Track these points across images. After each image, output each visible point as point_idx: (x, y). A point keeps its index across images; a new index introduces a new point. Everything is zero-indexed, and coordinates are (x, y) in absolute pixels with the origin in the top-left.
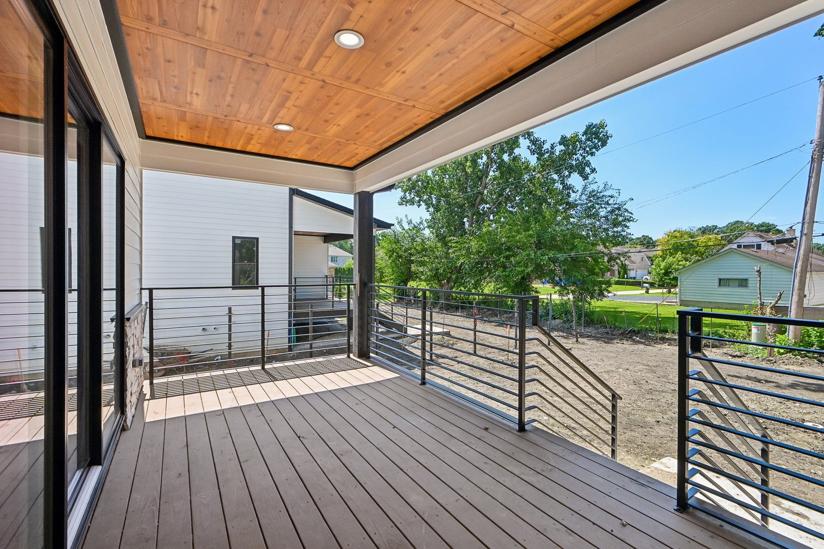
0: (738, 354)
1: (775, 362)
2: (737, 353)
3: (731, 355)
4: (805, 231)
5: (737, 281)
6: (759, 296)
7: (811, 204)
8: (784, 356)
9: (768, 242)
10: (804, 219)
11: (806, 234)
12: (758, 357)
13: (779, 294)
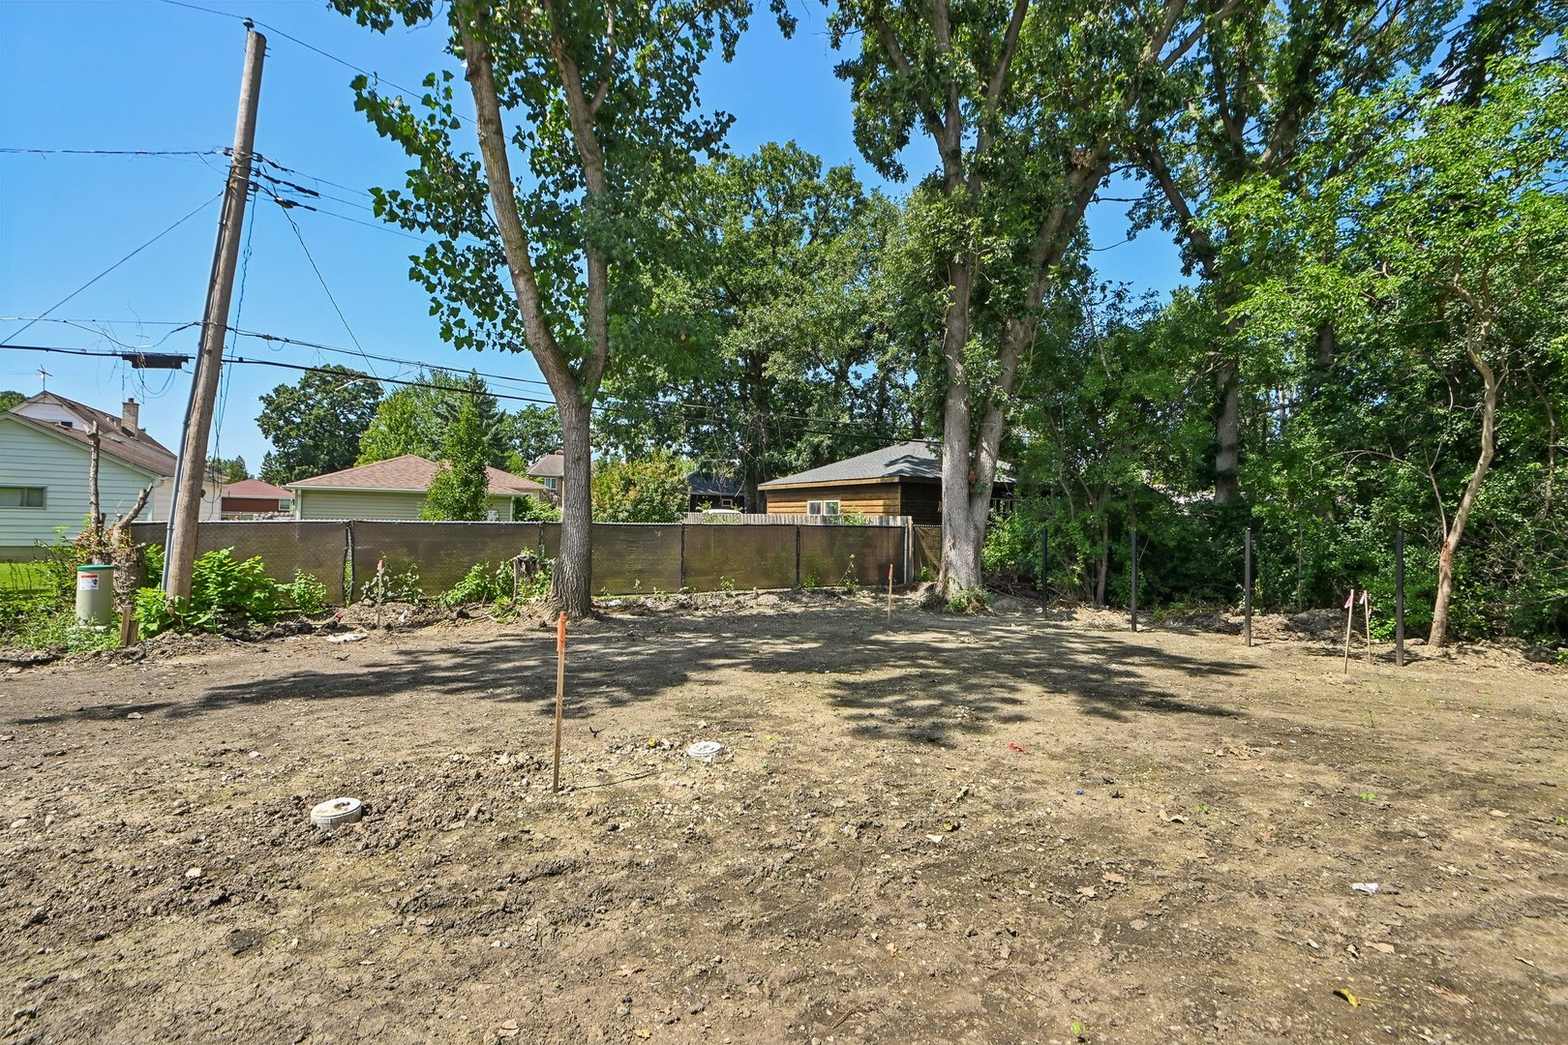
0: (41, 654)
1: (144, 656)
2: (37, 653)
3: (17, 664)
4: (209, 346)
5: (19, 492)
6: (93, 499)
7: (223, 286)
8: (158, 638)
9: (125, 357)
10: (207, 315)
11: (209, 352)
12: (98, 654)
13: (141, 495)
